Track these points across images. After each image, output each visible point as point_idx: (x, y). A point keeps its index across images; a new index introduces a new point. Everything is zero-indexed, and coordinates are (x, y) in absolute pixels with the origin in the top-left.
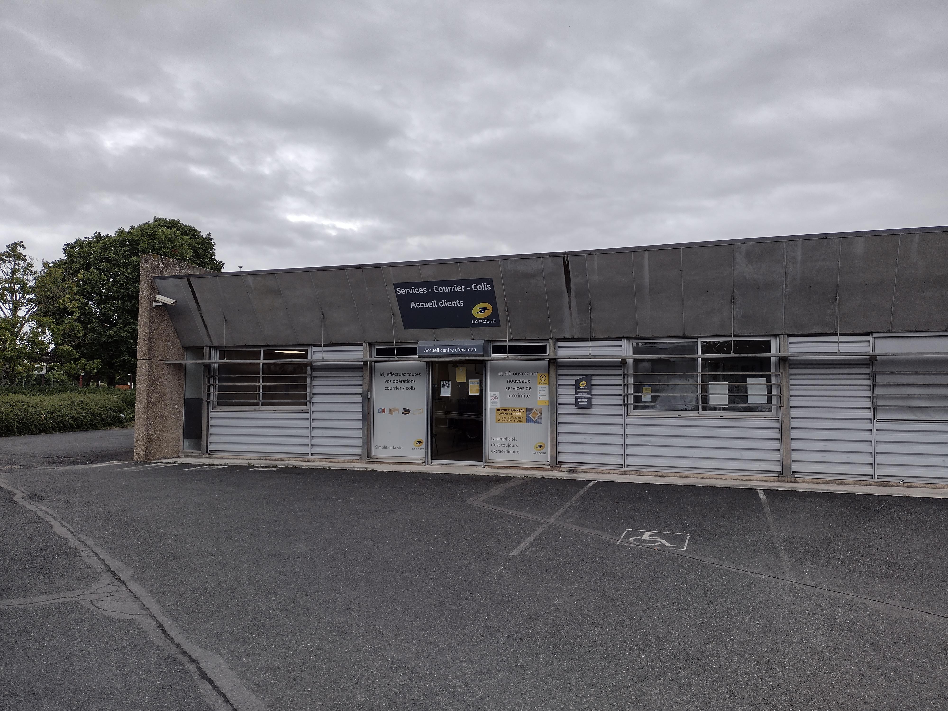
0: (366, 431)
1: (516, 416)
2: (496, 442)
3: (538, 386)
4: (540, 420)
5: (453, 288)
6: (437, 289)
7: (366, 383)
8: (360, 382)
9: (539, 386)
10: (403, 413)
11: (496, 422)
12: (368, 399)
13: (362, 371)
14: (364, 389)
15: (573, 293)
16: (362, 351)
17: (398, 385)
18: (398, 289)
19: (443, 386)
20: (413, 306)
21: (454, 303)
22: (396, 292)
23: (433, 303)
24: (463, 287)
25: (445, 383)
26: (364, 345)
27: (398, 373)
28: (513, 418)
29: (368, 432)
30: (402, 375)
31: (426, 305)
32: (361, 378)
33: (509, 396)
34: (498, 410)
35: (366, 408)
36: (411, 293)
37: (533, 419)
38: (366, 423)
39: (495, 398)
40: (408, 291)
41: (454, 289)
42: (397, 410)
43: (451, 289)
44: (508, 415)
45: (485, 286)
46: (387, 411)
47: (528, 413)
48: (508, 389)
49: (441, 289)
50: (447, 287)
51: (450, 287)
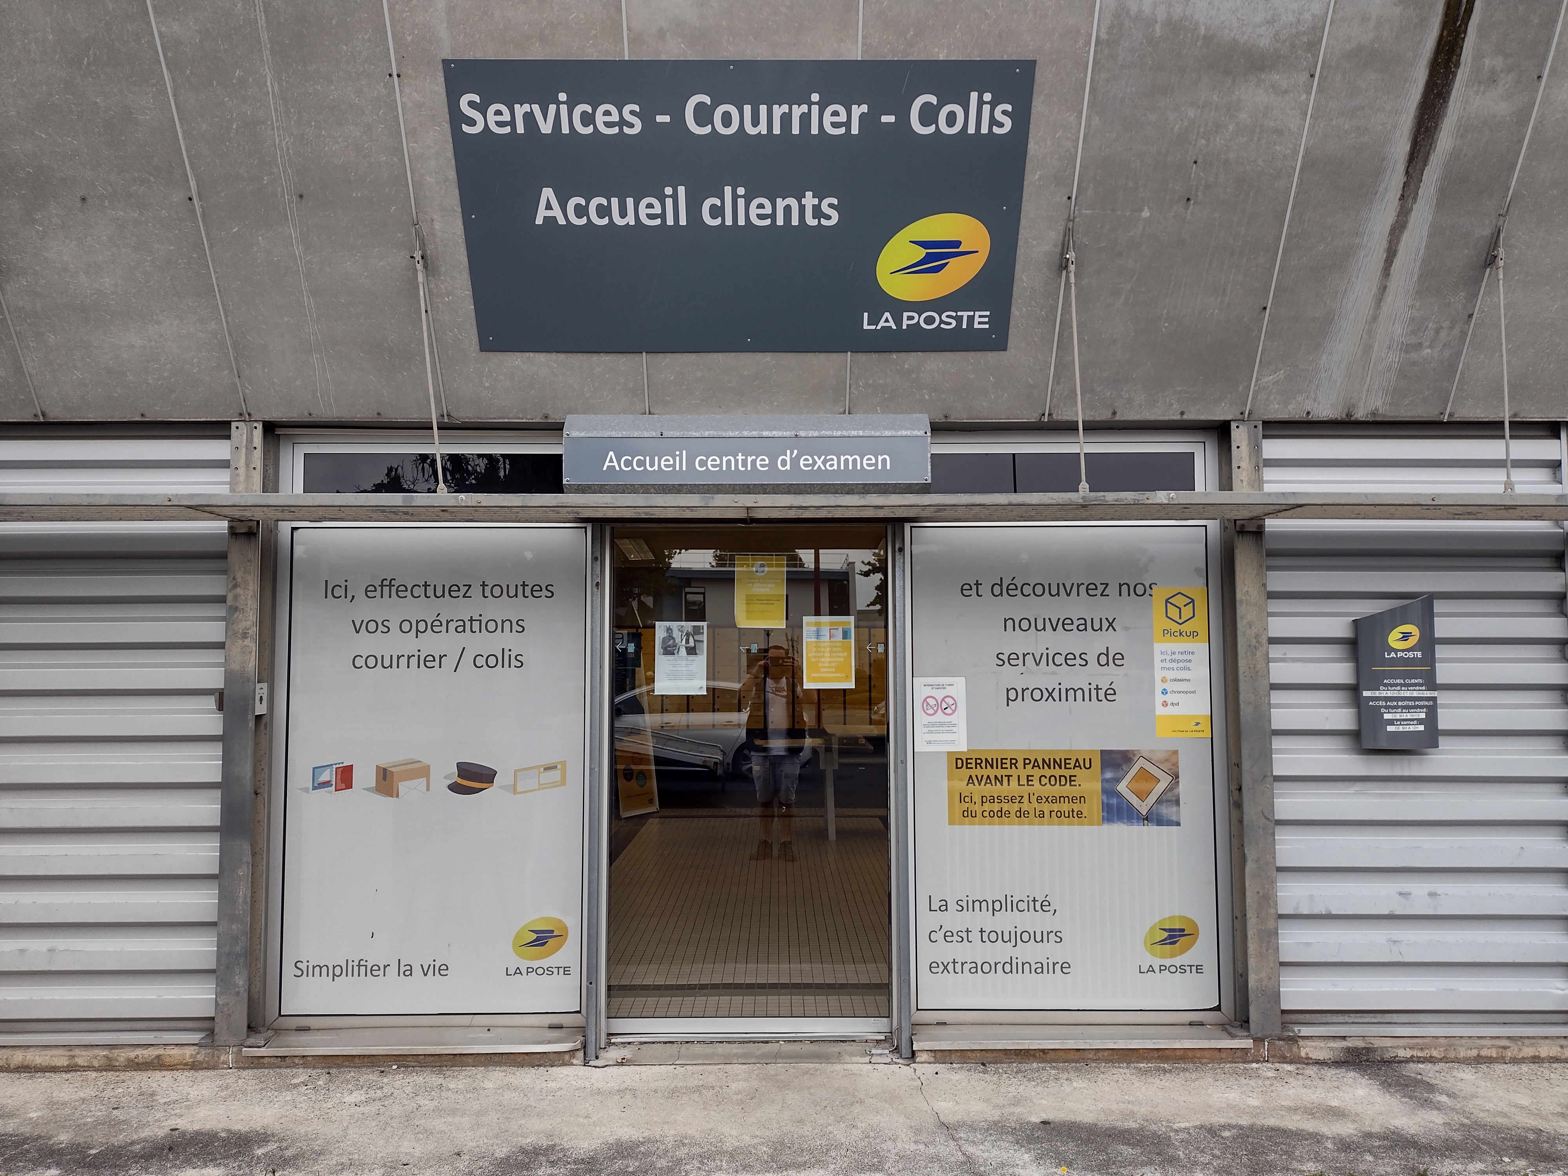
0: (243, 892)
1: (1050, 790)
2: (954, 920)
3: (1158, 647)
4: (1167, 811)
5: (798, 111)
6: (704, 115)
7: (245, 636)
8: (214, 631)
9: (1161, 648)
10: (455, 788)
11: (951, 822)
12: (259, 718)
13: (224, 572)
14: (235, 666)
15: (1432, 175)
16: (224, 464)
17: (430, 643)
18: (471, 104)
19: (669, 650)
20: (549, 213)
21: (787, 209)
22: (457, 118)
23: (669, 202)
24: (858, 111)
25: (676, 634)
26: (239, 432)
27: (426, 585)
28: (1034, 799)
29: (253, 893)
30: (451, 591)
31: (623, 214)
32: (219, 611)
33: (1012, 694)
34: (960, 762)
35: (246, 770)
36: (546, 128)
37: (1134, 801)
38: (247, 847)
39: (945, 706)
40: (529, 118)
41: (805, 119)
42: (422, 771)
43: (786, 119)
44: (1012, 788)
45: (986, 108)
46: (365, 777)
47: (1109, 775)
48: (1006, 660)
49: (727, 120)
50: (763, 109)
51: (785, 108)
